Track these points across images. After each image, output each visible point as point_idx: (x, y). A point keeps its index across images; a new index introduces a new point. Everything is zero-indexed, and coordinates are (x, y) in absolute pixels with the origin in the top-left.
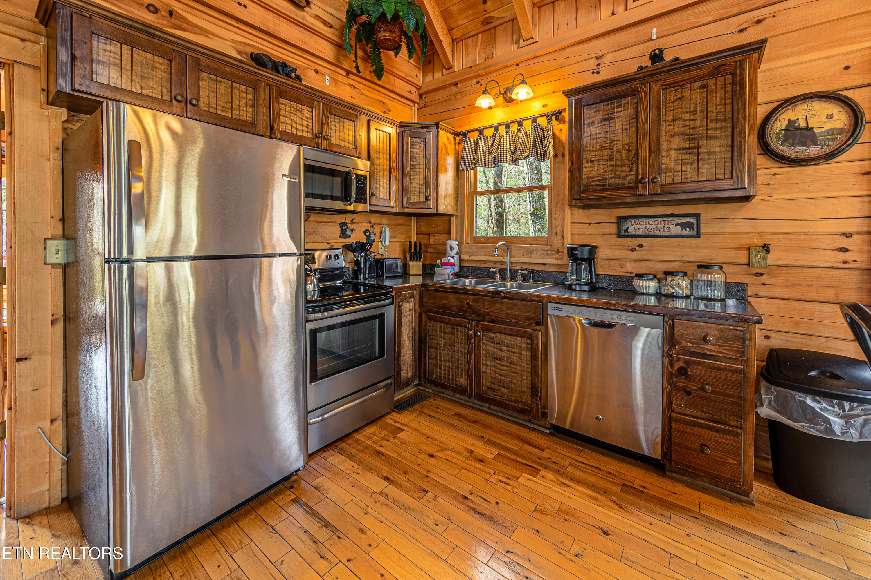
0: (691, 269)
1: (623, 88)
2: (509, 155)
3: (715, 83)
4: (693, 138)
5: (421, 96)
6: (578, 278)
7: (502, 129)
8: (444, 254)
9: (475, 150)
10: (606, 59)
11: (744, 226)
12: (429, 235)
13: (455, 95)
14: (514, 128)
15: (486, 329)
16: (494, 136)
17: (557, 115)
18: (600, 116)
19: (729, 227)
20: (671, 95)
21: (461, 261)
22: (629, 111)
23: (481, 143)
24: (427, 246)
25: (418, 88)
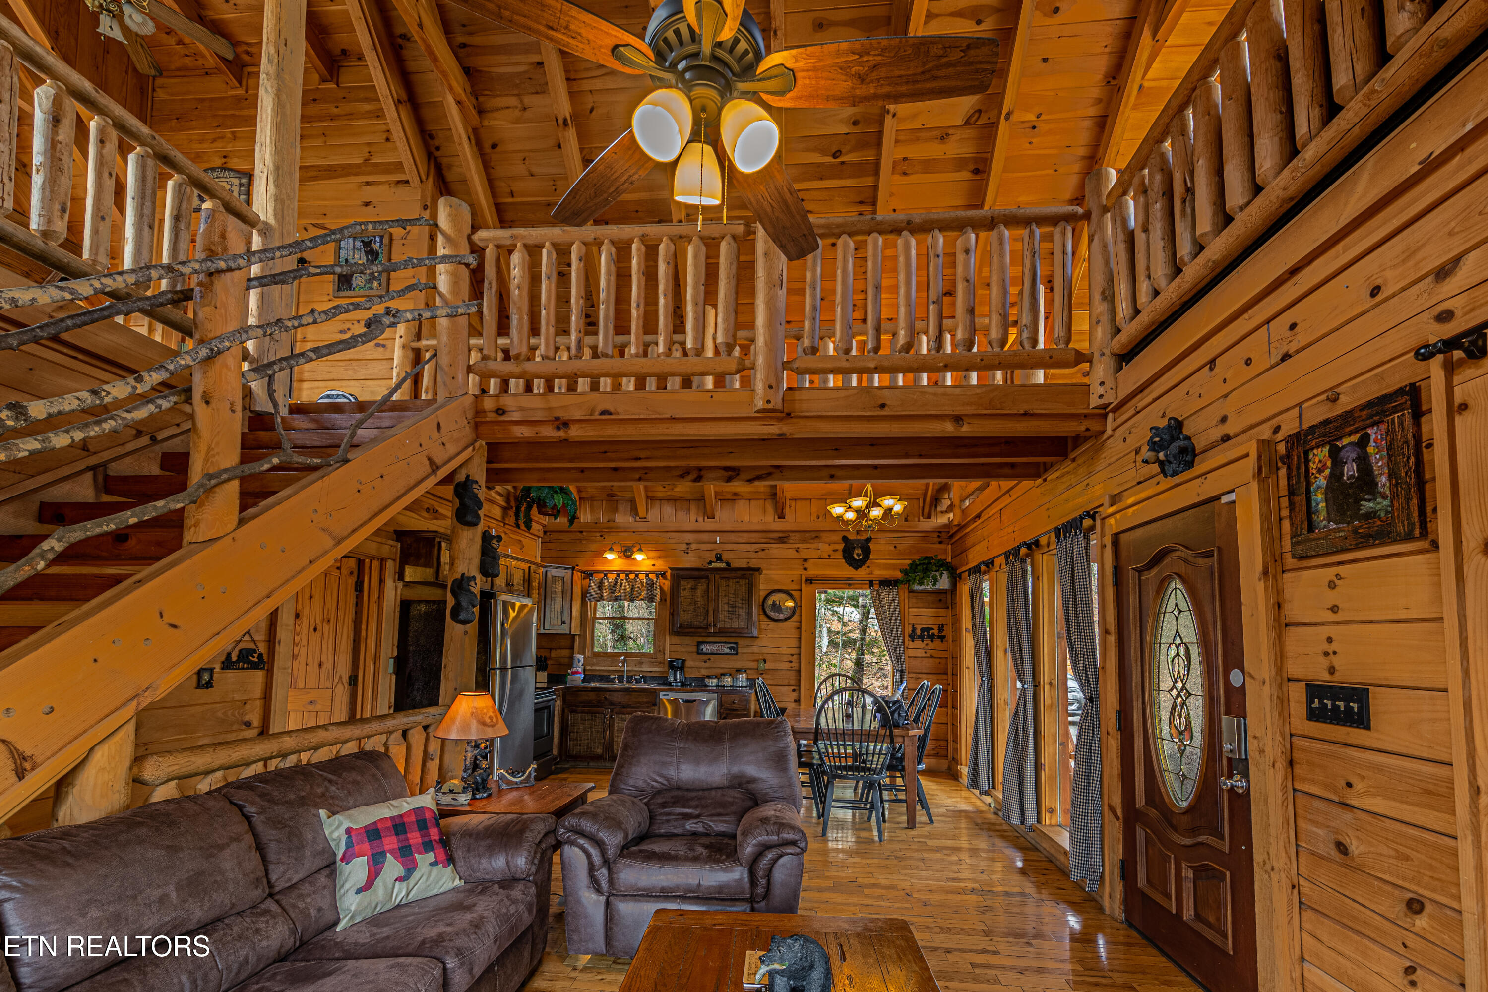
0: (733, 671)
1: (702, 573)
2: (628, 596)
3: (742, 582)
4: (733, 606)
5: (545, 532)
6: (675, 678)
7: (622, 576)
8: (571, 666)
9: (600, 586)
10: (693, 546)
11: (756, 650)
12: (551, 649)
13: (580, 540)
14: (632, 576)
15: (618, 713)
16: (616, 580)
17: (663, 575)
18: (689, 586)
19: (750, 650)
20: (723, 583)
21: (585, 670)
22: (704, 587)
23: (606, 584)
24: (550, 658)
25: (544, 526)
